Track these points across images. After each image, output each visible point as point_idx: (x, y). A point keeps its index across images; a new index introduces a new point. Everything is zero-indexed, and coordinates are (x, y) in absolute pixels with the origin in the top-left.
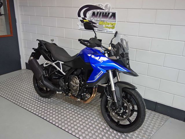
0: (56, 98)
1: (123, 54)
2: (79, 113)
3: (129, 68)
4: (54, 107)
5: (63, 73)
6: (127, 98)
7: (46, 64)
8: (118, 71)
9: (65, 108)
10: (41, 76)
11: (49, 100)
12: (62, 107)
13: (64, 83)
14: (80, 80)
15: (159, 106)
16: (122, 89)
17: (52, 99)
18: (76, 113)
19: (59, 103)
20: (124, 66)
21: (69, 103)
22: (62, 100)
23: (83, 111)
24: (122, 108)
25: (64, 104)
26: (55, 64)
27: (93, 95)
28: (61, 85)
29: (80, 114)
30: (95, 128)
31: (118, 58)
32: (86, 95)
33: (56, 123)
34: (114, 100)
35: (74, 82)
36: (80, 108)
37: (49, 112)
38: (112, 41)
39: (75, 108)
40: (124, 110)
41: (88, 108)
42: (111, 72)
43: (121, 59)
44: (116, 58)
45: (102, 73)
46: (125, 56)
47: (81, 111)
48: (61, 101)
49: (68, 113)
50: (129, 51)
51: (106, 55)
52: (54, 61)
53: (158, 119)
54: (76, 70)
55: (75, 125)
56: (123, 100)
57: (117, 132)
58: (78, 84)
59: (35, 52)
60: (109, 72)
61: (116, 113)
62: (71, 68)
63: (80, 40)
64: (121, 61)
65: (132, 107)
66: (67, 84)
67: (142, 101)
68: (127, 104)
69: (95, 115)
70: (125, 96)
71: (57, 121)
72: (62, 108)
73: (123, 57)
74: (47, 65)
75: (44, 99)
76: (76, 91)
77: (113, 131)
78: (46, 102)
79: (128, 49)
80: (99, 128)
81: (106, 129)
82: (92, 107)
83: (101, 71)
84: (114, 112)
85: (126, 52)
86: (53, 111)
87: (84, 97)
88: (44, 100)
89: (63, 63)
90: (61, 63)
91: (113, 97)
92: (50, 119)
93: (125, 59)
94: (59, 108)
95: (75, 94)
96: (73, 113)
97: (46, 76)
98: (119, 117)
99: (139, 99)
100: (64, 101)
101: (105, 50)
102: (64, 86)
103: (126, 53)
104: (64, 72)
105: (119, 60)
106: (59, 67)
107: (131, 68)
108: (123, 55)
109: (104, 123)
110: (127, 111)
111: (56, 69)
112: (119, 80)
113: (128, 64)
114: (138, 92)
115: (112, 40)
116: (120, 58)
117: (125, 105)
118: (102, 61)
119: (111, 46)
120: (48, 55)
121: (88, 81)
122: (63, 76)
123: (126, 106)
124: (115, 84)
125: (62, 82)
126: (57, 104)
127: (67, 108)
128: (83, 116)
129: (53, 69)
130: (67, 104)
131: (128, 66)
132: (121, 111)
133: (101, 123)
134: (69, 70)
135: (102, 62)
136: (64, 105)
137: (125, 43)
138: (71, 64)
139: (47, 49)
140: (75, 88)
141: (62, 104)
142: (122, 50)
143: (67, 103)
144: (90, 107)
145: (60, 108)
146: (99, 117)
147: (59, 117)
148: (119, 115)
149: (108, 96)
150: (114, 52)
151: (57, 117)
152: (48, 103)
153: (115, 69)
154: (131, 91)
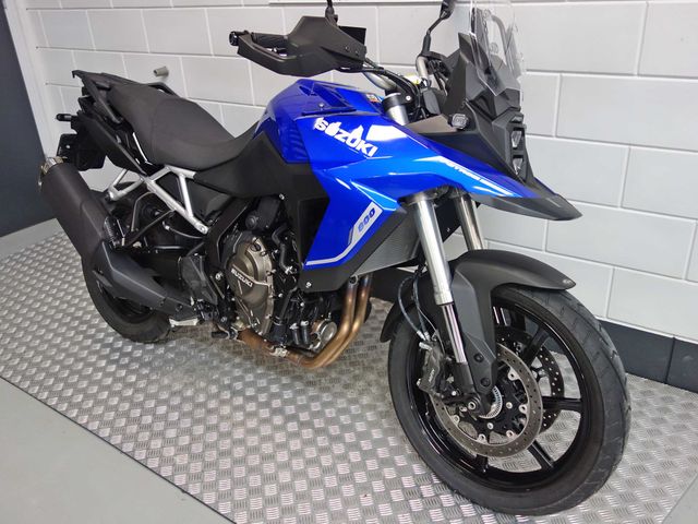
0: (192, 342)
1: (485, 97)
2: (290, 410)
3: (527, 179)
4: (177, 387)
5: (198, 225)
6: (524, 338)
7: (120, 187)
8: (468, 198)
9: (229, 387)
10: (96, 243)
11: (161, 350)
12: (216, 382)
13: (207, 273)
14: (278, 256)
15: (687, 358)
16: (492, 292)
17: (172, 344)
18: (279, 411)
19: (200, 364)
20: (495, 167)
21: (248, 364)
22: (215, 351)
23: (313, 399)
24: (497, 392)
25: (227, 367)
26: (157, 182)
27: (345, 328)
28: (194, 284)
29: (294, 417)
30: (365, 488)
31: (460, 121)
32: (309, 327)
33: (177, 469)
34: (449, 351)
35: (245, 270)
36: (299, 385)
37: (152, 412)
38: (427, 41)
39: (274, 388)
40: (510, 405)
41: (337, 380)
42: (429, 203)
43: (479, 129)
44: (450, 123)
45: (379, 211)
46: (499, 107)
47: (302, 400)
48: (212, 355)
49: (239, 416)
50: (519, 79)
51: (397, 113)
52: (150, 171)
53: (688, 424)
54: (254, 205)
55: (267, 479)
56: (498, 350)
57: (480, 510)
58: (270, 279)
59: (74, 132)
60: (415, 207)
61: (466, 418)
62: (233, 199)
63: (238, 34)
64: (477, 139)
65: (551, 381)
66: (218, 276)
67: (607, 356)
68: (520, 371)
69: (370, 416)
70: (513, 324)
71: (182, 460)
72: (214, 389)
73: (490, 116)
74: (124, 192)
75: (135, 348)
76: (260, 309)
77: (458, 505)
78: (143, 365)
79: (517, 73)
80: (387, 492)
81: (422, 497)
82: (356, 378)
83: (372, 206)
84: (457, 413)
85: (506, 85)
86: (172, 408)
87: (301, 337)
88: (138, 353)
89: (191, 174)
90: (184, 174)
91: (445, 336)
92: (151, 453)
93: (501, 124)
94: (197, 391)
95: (259, 327)
96: (265, 413)
97: (119, 246)
98: (481, 440)
99: (589, 342)
100: (226, 355)
101: (387, 87)
102: (207, 288)
103: (503, 95)
104: (199, 219)
105: (468, 132)
106: (178, 197)
107: (537, 173)
108: (485, 106)
109: (410, 458)
110: (524, 409)
111: (163, 206)
112: (477, 246)
113: (520, 153)
114: (580, 305)
115: (428, 35)
116: (470, 124)
117: (513, 375)
118: (375, 149)
119: (427, 66)
120: (123, 144)
121: (309, 263)
122: (199, 241)
123: (517, 381)
124: (452, 266)
125: (194, 271)
126: (194, 371)
127: (238, 386)
128: (309, 424)
129: (150, 210)
130: (239, 365)
131: (517, 165)
132: (494, 405)
133: (397, 458)
134: (225, 208)
135: (371, 153)
136: (225, 374)
137: (493, 36)
138: (227, 180)
139: (117, 114)
140: (254, 297)
141: (217, 368)
142: (483, 78)
143: (237, 360)
144: (345, 378)
145: (204, 390)
146: (386, 426)
147: (194, 439)
148: (481, 427)
149: (419, 333)
150: (438, 97)
151: (185, 440)
152: (152, 370)
153: (451, 188)
154: (539, 300)
